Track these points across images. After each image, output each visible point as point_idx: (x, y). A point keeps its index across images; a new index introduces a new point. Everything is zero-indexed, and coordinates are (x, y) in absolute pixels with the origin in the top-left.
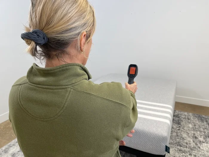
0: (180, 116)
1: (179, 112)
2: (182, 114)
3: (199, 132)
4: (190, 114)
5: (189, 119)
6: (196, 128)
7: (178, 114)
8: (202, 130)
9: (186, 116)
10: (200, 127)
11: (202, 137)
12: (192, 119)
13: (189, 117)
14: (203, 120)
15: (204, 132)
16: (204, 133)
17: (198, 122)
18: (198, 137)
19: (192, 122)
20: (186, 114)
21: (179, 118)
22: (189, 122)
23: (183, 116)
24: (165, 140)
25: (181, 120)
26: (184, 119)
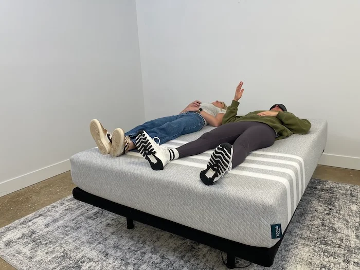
0: (335, 191)
1: (335, 184)
2: (339, 187)
5: (353, 196)
7: (331, 187)
9: (347, 190)
13: (354, 193)
19: (358, 202)
20: (348, 186)
21: (333, 193)
22: (353, 202)
23: (342, 190)
24: (269, 213)
25: (336, 198)
26: (343, 195)
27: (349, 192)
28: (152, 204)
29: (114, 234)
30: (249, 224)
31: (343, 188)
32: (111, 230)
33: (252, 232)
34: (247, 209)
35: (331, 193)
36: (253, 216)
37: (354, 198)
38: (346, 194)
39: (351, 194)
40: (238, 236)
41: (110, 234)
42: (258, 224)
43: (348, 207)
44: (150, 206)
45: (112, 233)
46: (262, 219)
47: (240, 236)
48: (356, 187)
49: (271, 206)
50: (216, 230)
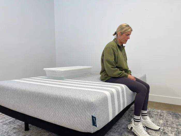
0: (152, 113)
1: (152, 110)
2: (154, 111)
3: (170, 128)
4: (165, 111)
5: (161, 116)
6: (167, 124)
7: (150, 111)
8: (175, 126)
9: (158, 113)
10: (173, 124)
11: (174, 133)
12: (165, 116)
13: (162, 114)
14: (179, 117)
15: (177, 128)
16: (176, 130)
17: (171, 119)
18: (168, 133)
19: (164, 118)
20: (159, 111)
21: (150, 114)
22: (161, 119)
23: (155, 113)
24: (91, 107)
25: (152, 117)
26: (155, 115)
27: (159, 114)
28: (29, 108)
29: (16, 133)
30: (80, 115)
31: (156, 112)
32: (14, 131)
33: (81, 121)
34: (79, 106)
35: (149, 114)
36: (82, 110)
37: (162, 117)
38: (157, 115)
39: (160, 115)
40: (74, 125)
41: (13, 133)
42: (85, 116)
43: (157, 121)
44: (28, 110)
45: (14, 133)
46: (87, 112)
47: (75, 125)
48: (163, 111)
49: (92, 103)
50: (62, 122)
